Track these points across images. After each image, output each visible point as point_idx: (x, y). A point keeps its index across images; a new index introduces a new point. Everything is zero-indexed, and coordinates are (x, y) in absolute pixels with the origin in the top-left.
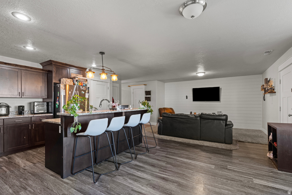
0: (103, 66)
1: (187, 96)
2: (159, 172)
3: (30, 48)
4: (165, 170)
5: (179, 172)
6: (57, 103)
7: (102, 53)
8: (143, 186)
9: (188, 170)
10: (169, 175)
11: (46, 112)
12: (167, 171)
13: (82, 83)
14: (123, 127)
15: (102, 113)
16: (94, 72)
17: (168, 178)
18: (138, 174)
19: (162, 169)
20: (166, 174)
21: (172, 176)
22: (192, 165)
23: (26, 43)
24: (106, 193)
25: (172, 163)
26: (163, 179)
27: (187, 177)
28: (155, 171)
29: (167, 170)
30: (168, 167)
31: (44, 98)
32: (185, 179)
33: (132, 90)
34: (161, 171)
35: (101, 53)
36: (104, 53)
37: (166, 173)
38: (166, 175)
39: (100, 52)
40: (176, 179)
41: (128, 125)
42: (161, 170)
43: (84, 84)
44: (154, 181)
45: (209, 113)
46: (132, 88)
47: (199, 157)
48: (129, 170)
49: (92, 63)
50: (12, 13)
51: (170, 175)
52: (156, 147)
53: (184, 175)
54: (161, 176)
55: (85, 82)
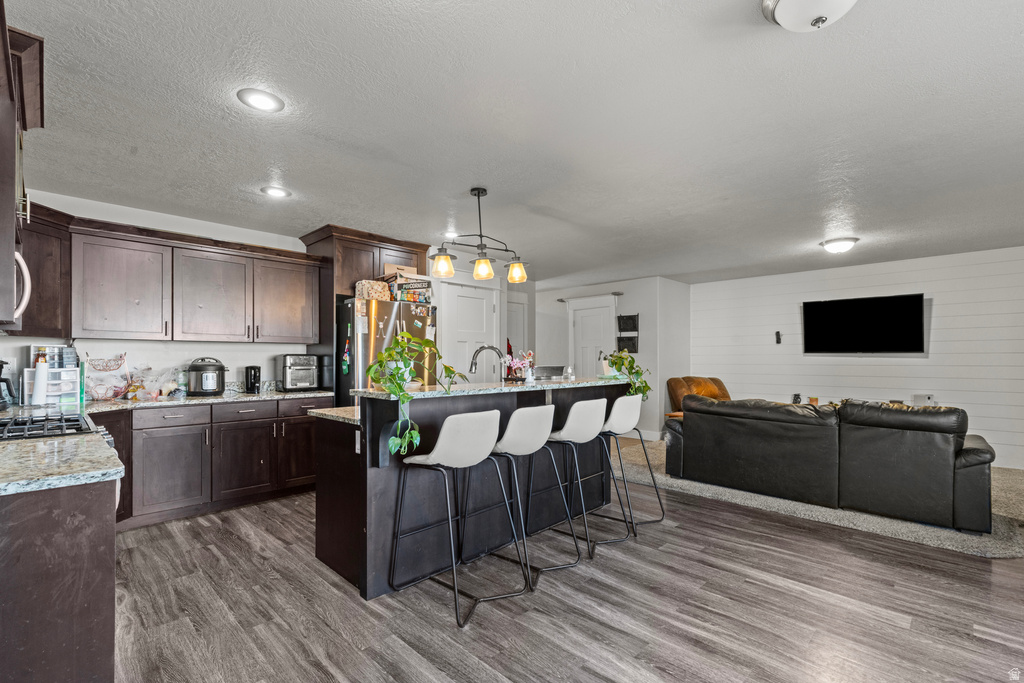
0: (481, 236)
1: (778, 334)
2: (678, 614)
3: (276, 192)
4: (700, 612)
5: (760, 626)
6: (346, 358)
7: (479, 192)
8: (621, 659)
9: (792, 621)
10: (716, 633)
11: (315, 385)
12: (708, 616)
13: (414, 293)
14: (549, 443)
15: (481, 393)
16: (453, 257)
17: (715, 643)
18: (603, 614)
19: (688, 604)
20: (706, 625)
21: (730, 636)
22: (808, 604)
23: (265, 179)
24: (496, 664)
25: (728, 588)
26: (697, 642)
27: (791, 647)
28: (664, 609)
29: (710, 611)
30: (713, 602)
31: (312, 342)
32: (782, 654)
33: (571, 313)
34: (688, 613)
35: (476, 192)
36: (485, 190)
37: (706, 621)
38: (704, 628)
39: (473, 190)
40: (748, 653)
41: (564, 435)
42: (687, 608)
43: (422, 298)
44: (661, 645)
45: (880, 401)
46: (572, 304)
47: (839, 576)
48: (568, 596)
49: (444, 227)
50: (239, 95)
51: (721, 630)
52: (662, 523)
53: (780, 640)
54: (687, 632)
55: (424, 290)
